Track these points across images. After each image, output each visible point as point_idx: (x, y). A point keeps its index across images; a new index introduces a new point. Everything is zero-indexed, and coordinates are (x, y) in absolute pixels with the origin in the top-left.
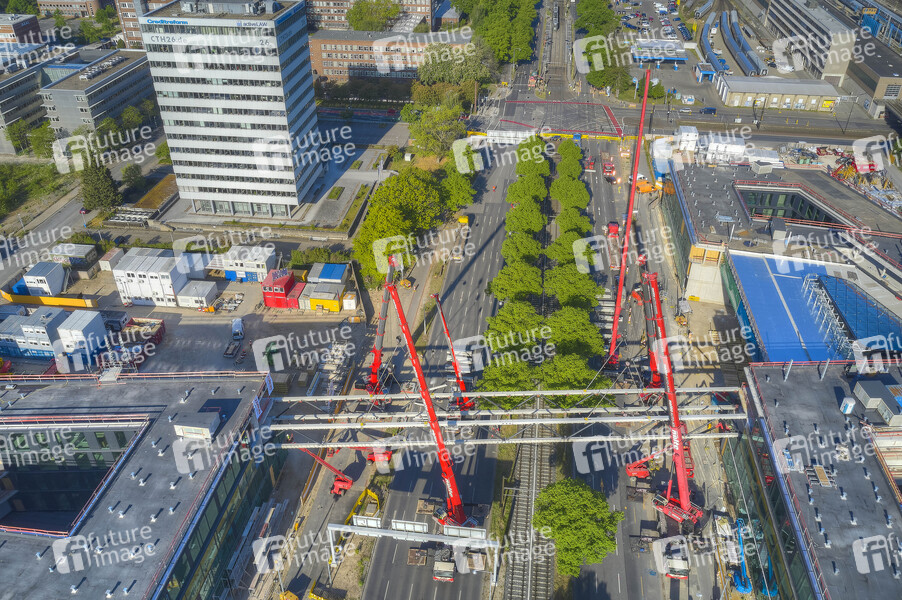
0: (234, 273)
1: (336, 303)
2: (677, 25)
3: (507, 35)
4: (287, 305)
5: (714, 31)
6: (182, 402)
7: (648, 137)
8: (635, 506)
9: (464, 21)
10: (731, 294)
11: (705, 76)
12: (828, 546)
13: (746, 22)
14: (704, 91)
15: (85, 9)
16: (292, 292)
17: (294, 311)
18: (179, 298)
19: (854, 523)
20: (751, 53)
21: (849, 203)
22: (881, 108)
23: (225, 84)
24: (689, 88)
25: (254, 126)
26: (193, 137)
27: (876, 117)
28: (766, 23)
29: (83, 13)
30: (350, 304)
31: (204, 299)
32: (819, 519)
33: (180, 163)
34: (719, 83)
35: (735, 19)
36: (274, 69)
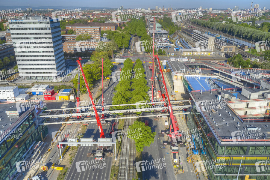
0: (35, 92)
1: (68, 97)
2: (168, 41)
4: (52, 99)
5: (178, 42)
6: (10, 108)
7: (162, 61)
8: (161, 138)
10: (186, 86)
11: (177, 50)
12: (217, 125)
13: (187, 41)
14: (177, 53)
16: (54, 95)
17: (54, 100)
18: (16, 98)
19: (224, 120)
20: (188, 45)
22: (223, 54)
23: (34, 39)
24: (172, 52)
25: (43, 52)
26: (25, 56)
27: (223, 56)
28: (192, 40)
30: (72, 98)
31: (24, 98)
32: (213, 120)
33: (20, 65)
34: (180, 50)
35: (184, 40)
36: (49, 34)
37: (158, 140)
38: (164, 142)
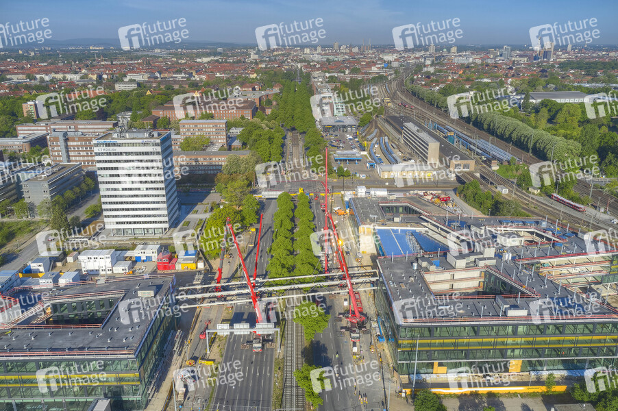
0: (140, 257)
1: (194, 264)
2: (357, 144)
3: (268, 151)
4: (169, 268)
5: (376, 146)
6: (137, 288)
7: (343, 192)
8: (339, 323)
9: (244, 146)
10: (377, 244)
11: (371, 166)
13: (393, 142)
14: (371, 173)
15: (21, 148)
16: (172, 262)
17: (174, 270)
18: (114, 268)
20: (394, 155)
21: (429, 208)
24: (363, 172)
25: (147, 189)
26: (115, 196)
28: (402, 142)
29: (20, 150)
30: (201, 265)
31: (126, 269)
33: (107, 210)
34: (377, 168)
35: (387, 140)
37: (334, 326)
38: (342, 328)
